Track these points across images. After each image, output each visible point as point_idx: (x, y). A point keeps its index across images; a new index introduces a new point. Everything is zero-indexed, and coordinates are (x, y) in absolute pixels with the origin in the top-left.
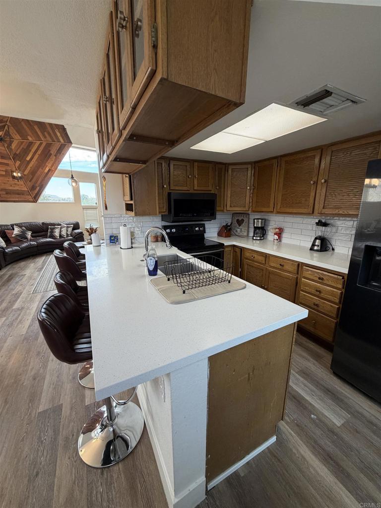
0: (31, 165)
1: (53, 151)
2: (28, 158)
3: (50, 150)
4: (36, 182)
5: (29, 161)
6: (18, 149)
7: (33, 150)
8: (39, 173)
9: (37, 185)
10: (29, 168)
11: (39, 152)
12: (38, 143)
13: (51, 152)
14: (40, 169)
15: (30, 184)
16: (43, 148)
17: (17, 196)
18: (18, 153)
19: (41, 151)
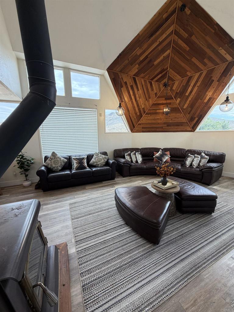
0: (190, 99)
1: (216, 76)
2: (187, 94)
3: (212, 77)
4: (194, 114)
5: (188, 96)
6: (179, 87)
7: (192, 84)
8: (197, 104)
9: (195, 116)
10: (188, 102)
11: (198, 84)
12: (198, 74)
13: (213, 79)
14: (199, 100)
15: (188, 116)
16: (203, 78)
17: (176, 127)
18: (178, 92)
19: (200, 82)
